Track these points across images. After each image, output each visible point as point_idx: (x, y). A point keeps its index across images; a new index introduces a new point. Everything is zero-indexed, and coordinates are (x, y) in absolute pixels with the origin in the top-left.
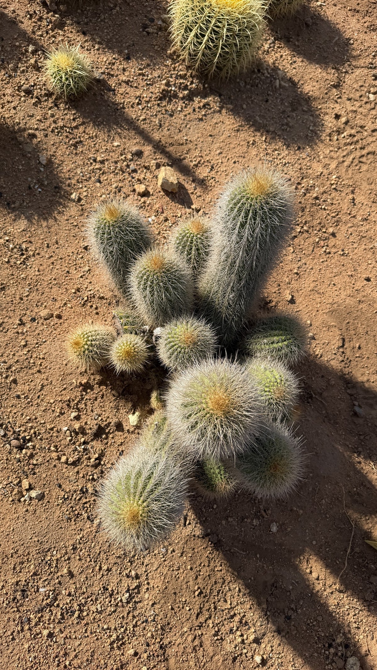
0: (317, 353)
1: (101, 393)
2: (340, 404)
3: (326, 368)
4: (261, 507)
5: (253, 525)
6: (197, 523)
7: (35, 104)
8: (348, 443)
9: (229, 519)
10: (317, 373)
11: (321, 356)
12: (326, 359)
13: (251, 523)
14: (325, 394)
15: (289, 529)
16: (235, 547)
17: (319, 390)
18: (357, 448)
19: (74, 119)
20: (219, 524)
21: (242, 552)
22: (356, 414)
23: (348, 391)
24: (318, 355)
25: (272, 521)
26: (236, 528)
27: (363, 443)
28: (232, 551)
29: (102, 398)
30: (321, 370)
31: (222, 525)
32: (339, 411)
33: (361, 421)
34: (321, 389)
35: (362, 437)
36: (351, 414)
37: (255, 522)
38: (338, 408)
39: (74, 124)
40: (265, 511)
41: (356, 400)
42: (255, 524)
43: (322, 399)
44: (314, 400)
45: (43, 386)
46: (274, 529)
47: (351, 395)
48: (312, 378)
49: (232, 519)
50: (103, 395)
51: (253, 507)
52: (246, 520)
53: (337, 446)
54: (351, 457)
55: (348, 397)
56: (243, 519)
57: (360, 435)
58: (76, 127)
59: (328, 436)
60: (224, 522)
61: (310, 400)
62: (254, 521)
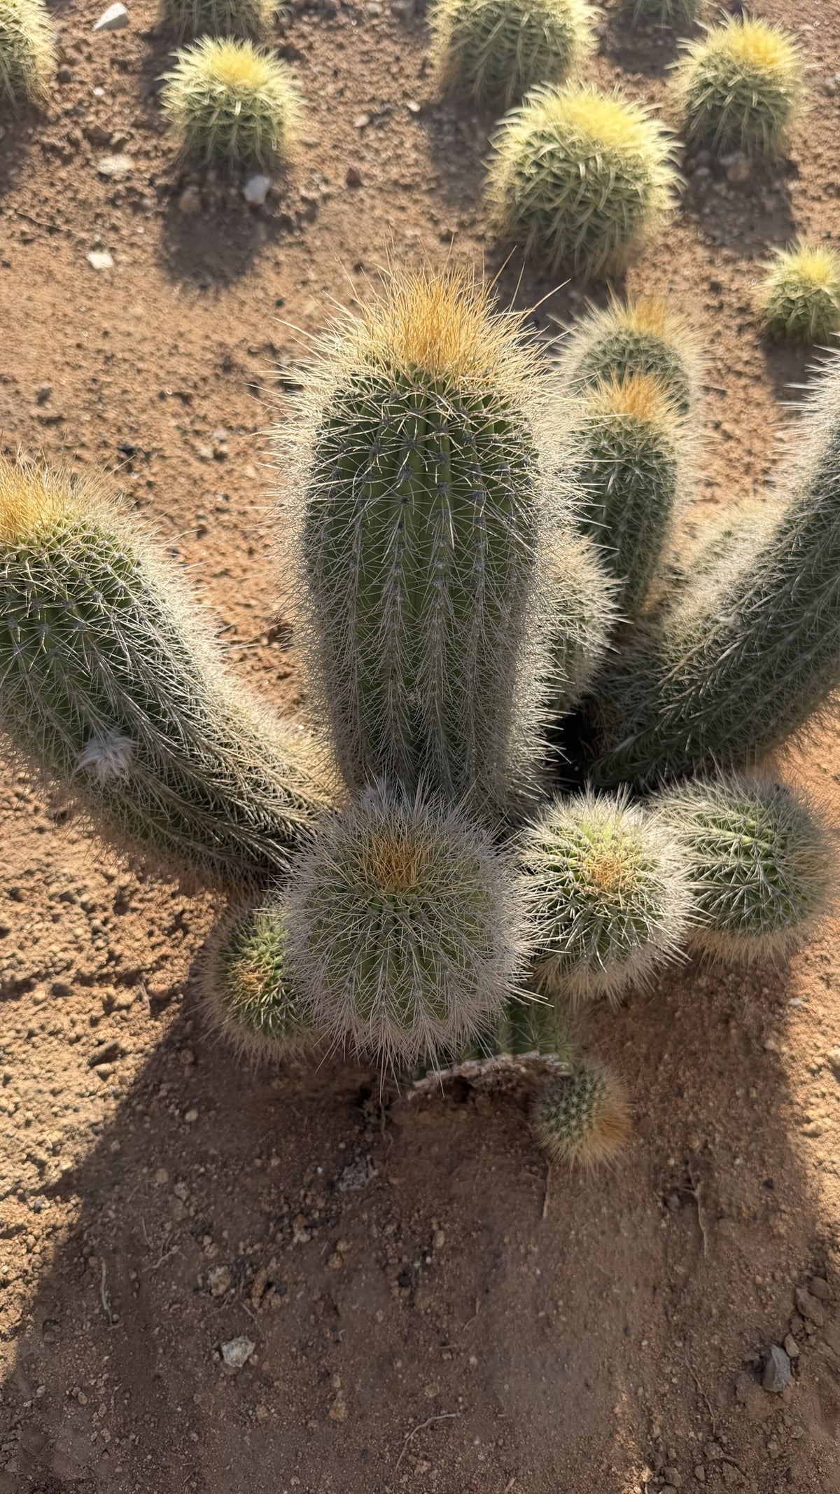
0: (810, 1113)
1: (288, 670)
2: (745, 1300)
3: (800, 1177)
4: (274, 1264)
5: (205, 1278)
6: (117, 1096)
8: (659, 1418)
9: (181, 1185)
10: (763, 1163)
11: (814, 1135)
12: (821, 1155)
13: (208, 1265)
14: (729, 1228)
15: (261, 1412)
16: (111, 1267)
17: (723, 1199)
18: (670, 1463)
20: (150, 1165)
21: (105, 1294)
22: (760, 1370)
23: (802, 1294)
24: (809, 1121)
25: (254, 1336)
26: (168, 1226)
27: (700, 1472)
28: (92, 1261)
29: (280, 678)
30: (781, 1164)
31: (152, 1175)
32: (723, 1315)
33: (757, 1402)
34: (730, 1205)
35: (715, 1452)
36: (748, 1357)
37: (218, 1276)
38: (728, 1300)
40: (269, 1285)
41: (799, 1341)
42: (213, 1278)
43: (712, 1233)
44: (688, 1212)
46: (236, 1352)
47: (799, 1312)
48: (735, 1157)
49: (184, 1194)
50: (286, 676)
51: (260, 1240)
52: (207, 1240)
53: (619, 1381)
54: (627, 1462)
55: (788, 1306)
56: (206, 1231)
57: (717, 1439)
59: (626, 1330)
60: (162, 1177)
61: (674, 1199)
62: (220, 1271)
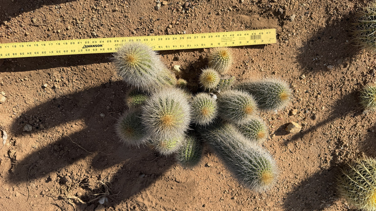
0: (177, 167)
1: (196, 56)
2: (148, 168)
3: (168, 169)
4: (114, 113)
5: (107, 106)
6: (117, 80)
7: (363, 73)
8: (129, 164)
9: (114, 96)
10: (167, 163)
11: (174, 168)
12: (172, 170)
13: (108, 105)
14: (156, 163)
15: (99, 122)
16: (100, 94)
18: (125, 168)
19: (346, 91)
20: (113, 90)
21: (96, 96)
22: (141, 174)
23: (153, 175)
24: (176, 167)
25: (106, 115)
26: (109, 97)
27: (126, 172)
28: (99, 92)
29: (193, 55)
30: (168, 166)
31: (113, 91)
32: (145, 166)
33: (137, 175)
34: (159, 162)
35: (129, 172)
36: (142, 171)
37: (108, 107)
38: (147, 166)
39: (343, 90)
40: (112, 114)
41: (147, 176)
42: (107, 107)
43: (154, 161)
44: (155, 157)
45: (210, 28)
46: (102, 115)
47: (151, 175)
48: (165, 160)
49: (113, 97)
50: (194, 56)
51: (116, 109)
52: (111, 103)
53: (130, 159)
54: (122, 163)
55: (151, 173)
56: (111, 102)
57: (131, 172)
58: (341, 90)
59: (136, 157)
60: (113, 92)
61: (156, 155)
62: (109, 107)
